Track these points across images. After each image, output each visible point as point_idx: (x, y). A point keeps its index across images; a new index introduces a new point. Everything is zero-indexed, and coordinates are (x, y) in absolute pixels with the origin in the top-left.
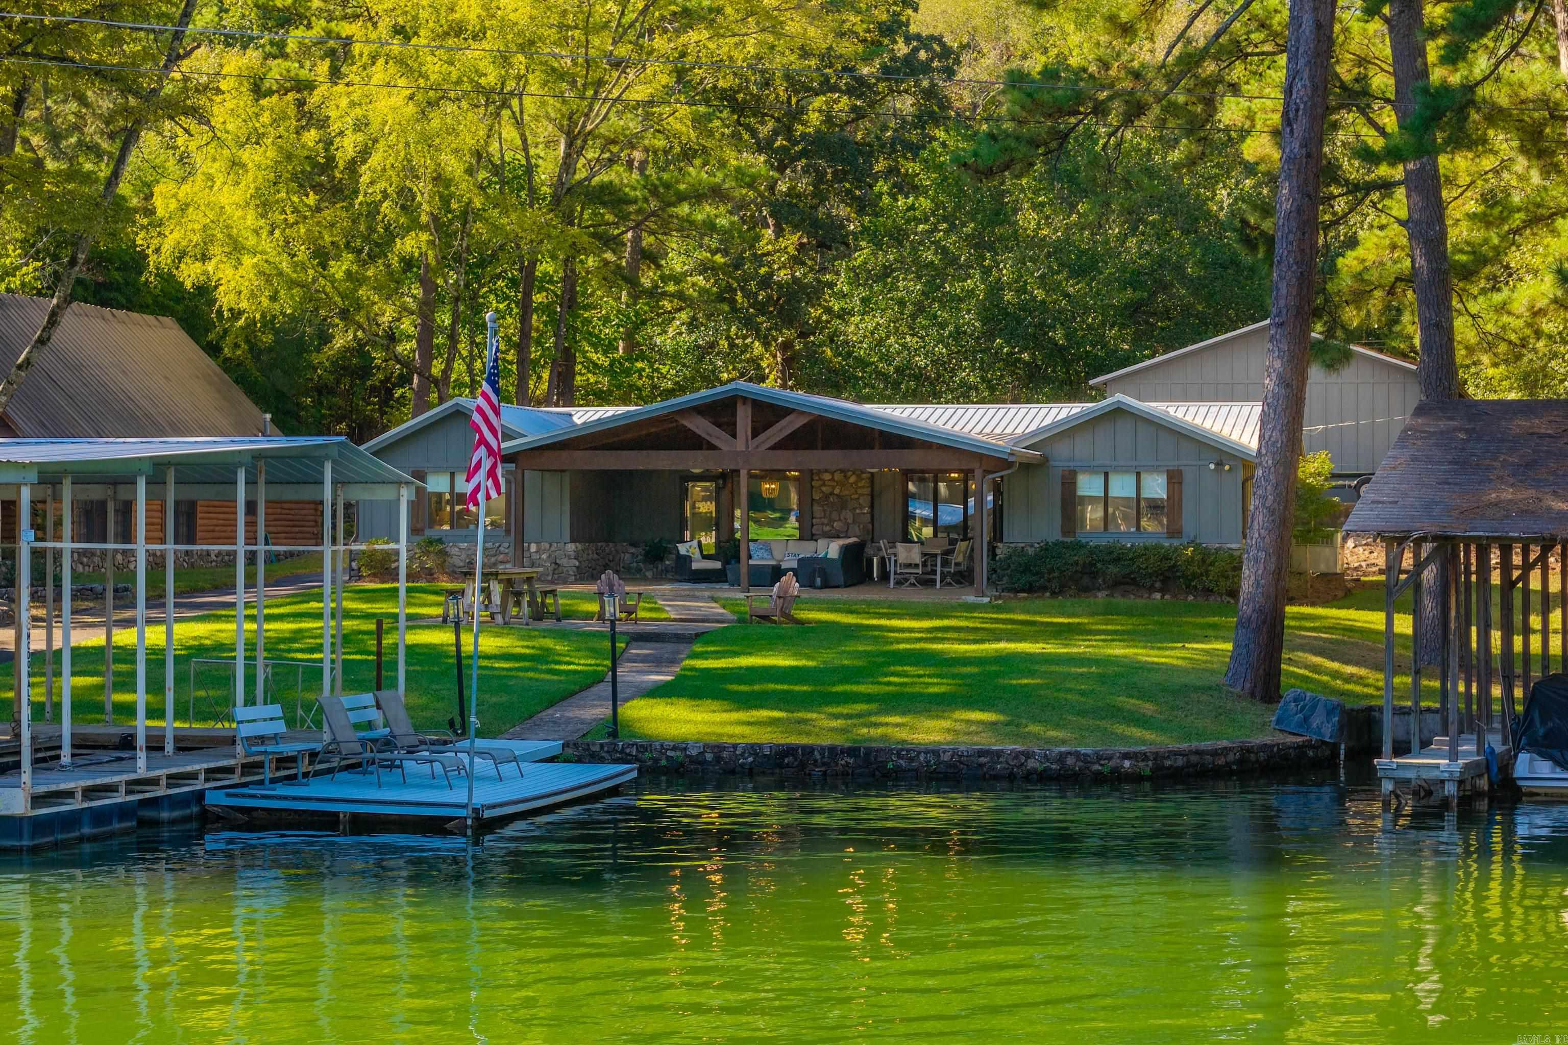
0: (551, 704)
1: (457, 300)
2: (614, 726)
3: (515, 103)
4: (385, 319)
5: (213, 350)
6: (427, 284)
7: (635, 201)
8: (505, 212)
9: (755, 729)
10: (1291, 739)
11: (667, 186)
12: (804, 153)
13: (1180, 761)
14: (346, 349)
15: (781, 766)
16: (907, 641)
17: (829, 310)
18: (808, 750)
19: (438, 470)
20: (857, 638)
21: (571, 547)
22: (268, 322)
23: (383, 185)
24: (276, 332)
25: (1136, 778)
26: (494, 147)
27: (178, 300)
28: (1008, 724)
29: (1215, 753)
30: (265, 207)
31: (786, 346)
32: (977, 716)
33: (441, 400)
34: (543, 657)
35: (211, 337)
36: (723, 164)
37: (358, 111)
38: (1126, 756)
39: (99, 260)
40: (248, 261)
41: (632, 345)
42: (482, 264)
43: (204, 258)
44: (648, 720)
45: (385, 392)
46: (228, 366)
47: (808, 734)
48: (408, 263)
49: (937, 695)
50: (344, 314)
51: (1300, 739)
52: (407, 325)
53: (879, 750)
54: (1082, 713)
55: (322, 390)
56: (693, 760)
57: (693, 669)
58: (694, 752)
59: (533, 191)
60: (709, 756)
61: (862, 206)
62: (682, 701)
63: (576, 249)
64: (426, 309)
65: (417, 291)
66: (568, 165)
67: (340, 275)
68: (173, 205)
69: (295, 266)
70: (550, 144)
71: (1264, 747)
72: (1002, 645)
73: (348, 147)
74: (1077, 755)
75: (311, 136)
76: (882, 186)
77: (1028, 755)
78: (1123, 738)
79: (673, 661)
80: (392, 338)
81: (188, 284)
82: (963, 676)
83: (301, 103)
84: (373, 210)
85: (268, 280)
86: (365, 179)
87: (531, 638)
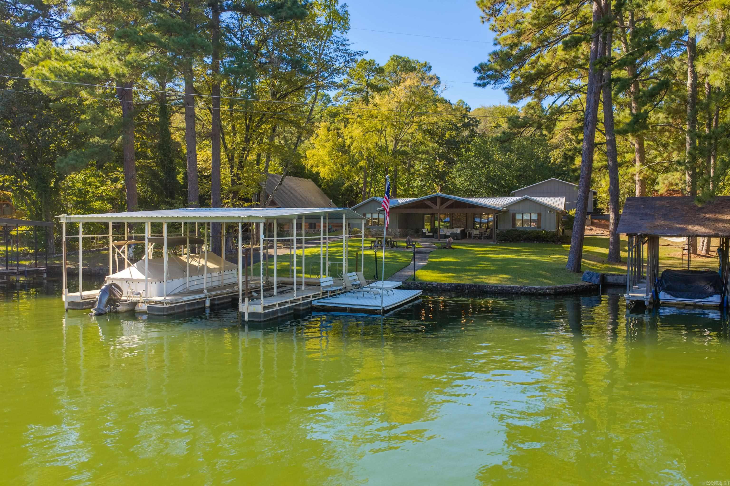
0: (398, 271)
1: (372, 175)
2: (414, 278)
3: (384, 132)
4: (356, 180)
5: (320, 186)
6: (366, 172)
7: (410, 154)
8: (382, 156)
9: (449, 279)
10: (587, 284)
11: (417, 150)
12: (445, 144)
13: (561, 290)
14: (348, 186)
15: (457, 289)
16: (480, 254)
17: (450, 177)
18: (464, 285)
19: (369, 213)
20: (468, 253)
21: (398, 230)
22: (331, 180)
23: (356, 150)
24: (333, 182)
25: (549, 294)
26: (379, 143)
27: (313, 176)
28: (514, 279)
29: (570, 288)
30: (330, 155)
31: (441, 185)
32: (505, 276)
33: (369, 197)
34: (394, 258)
35: (319, 183)
36: (428, 146)
37: (350, 134)
38: (547, 289)
39: (295, 167)
40: (327, 167)
41: (409, 185)
42: (377, 168)
43: (317, 167)
44: (422, 275)
45: (356, 195)
46: (323, 190)
47: (463, 280)
48: (361, 168)
49: (492, 270)
50: (348, 178)
51: (590, 284)
52: (361, 181)
53: (483, 286)
54: (532, 276)
55: (343, 195)
56: (434, 287)
57: (431, 262)
58: (435, 285)
59: (388, 152)
60: (439, 286)
61: (458, 155)
62: (430, 271)
63: (397, 164)
64: (365, 177)
65: (363, 174)
66: (395, 147)
67: (347, 170)
68: (311, 155)
69: (337, 168)
70: (392, 142)
71: (582, 286)
72: (504, 256)
73: (348, 142)
74: (534, 288)
75: (340, 140)
76: (463, 150)
77: (521, 288)
78: (545, 283)
79: (425, 259)
80: (358, 183)
81: (314, 172)
82: (499, 265)
83: (338, 133)
84: (354, 156)
85: (331, 171)
86: (352, 149)
87: (391, 253)
